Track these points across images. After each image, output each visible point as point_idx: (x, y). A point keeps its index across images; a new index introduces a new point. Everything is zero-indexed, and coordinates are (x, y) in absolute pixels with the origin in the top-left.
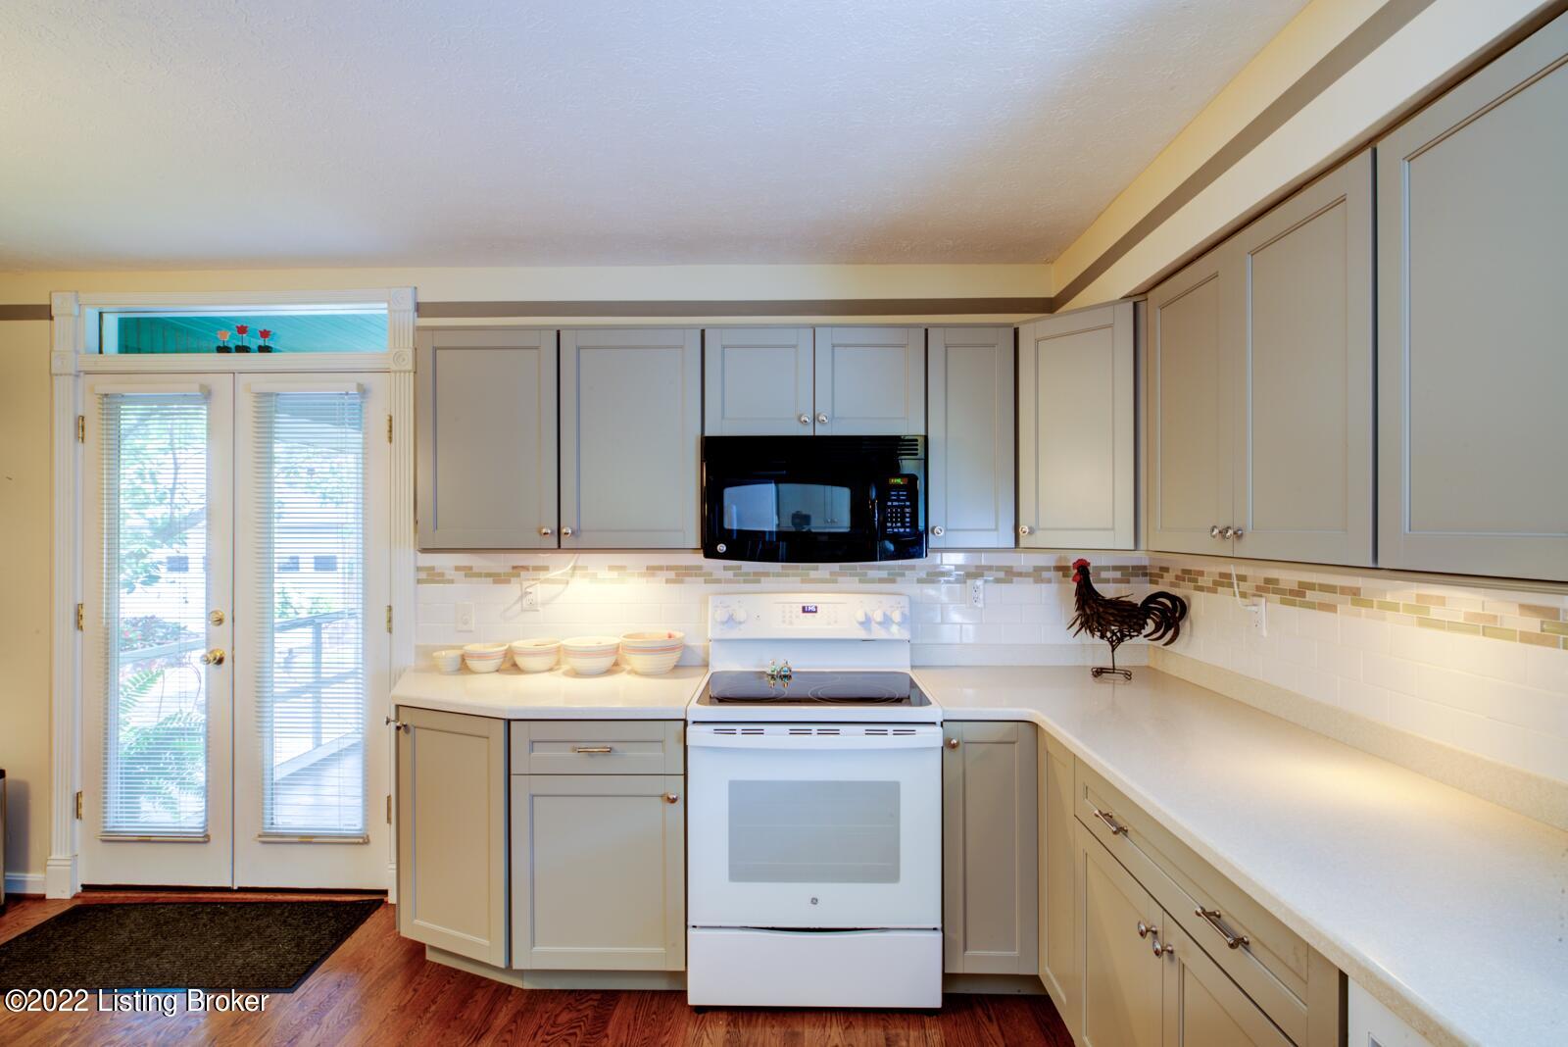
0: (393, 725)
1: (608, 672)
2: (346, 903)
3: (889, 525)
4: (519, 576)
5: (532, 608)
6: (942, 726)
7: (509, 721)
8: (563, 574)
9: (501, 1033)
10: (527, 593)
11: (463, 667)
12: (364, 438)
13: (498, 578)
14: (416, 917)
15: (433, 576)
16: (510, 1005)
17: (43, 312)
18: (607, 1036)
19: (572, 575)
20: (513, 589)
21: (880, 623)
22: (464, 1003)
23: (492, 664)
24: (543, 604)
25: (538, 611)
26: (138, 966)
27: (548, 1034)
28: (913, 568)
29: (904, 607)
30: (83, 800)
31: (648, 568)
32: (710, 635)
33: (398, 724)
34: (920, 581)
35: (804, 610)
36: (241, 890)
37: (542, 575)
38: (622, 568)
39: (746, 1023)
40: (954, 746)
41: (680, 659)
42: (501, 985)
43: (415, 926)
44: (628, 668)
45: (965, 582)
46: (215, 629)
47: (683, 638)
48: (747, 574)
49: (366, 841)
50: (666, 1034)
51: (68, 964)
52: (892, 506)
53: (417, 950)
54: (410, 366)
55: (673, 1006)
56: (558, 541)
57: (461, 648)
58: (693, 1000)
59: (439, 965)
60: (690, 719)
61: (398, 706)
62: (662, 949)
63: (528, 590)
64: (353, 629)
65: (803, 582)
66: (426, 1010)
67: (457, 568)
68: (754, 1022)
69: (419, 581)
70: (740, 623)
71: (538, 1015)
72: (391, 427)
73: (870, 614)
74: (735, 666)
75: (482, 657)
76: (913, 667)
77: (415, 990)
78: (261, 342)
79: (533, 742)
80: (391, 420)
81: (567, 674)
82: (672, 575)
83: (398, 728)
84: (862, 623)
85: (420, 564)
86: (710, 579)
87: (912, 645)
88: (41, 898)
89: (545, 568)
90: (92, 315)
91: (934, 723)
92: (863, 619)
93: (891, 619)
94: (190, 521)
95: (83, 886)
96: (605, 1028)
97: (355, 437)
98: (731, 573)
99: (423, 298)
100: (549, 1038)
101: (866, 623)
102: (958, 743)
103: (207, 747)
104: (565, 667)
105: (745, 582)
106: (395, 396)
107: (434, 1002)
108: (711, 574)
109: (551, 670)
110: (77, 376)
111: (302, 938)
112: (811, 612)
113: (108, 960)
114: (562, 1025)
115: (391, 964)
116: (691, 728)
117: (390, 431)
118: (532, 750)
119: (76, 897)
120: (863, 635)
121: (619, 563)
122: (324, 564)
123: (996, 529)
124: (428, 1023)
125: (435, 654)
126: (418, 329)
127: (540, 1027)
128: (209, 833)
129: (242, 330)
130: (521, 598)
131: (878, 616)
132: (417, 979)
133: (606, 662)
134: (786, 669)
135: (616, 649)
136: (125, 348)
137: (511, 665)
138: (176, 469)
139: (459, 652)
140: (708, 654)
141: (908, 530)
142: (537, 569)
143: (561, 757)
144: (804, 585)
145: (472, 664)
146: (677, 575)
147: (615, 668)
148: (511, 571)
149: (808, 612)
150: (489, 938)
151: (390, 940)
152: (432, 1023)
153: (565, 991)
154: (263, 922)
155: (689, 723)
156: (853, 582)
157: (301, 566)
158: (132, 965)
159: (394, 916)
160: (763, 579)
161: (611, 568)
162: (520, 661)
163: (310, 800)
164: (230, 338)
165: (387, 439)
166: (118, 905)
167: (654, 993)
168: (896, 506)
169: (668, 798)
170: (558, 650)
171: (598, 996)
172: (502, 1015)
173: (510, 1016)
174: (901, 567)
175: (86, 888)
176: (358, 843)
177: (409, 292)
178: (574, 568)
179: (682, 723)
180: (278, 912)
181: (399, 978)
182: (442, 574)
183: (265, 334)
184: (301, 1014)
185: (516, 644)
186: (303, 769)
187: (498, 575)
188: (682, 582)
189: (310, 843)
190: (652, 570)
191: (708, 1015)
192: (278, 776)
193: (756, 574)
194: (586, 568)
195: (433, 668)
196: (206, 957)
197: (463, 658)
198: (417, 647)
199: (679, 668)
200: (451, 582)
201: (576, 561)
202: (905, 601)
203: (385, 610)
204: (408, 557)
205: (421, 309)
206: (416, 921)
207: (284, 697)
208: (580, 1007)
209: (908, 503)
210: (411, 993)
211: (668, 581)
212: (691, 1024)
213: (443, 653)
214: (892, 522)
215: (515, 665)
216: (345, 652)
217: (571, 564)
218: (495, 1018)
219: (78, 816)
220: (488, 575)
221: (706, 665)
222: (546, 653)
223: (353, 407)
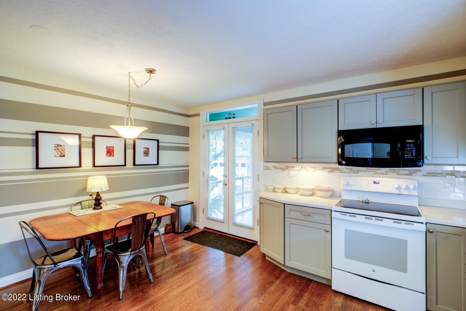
0: (259, 202)
1: (311, 196)
2: (249, 242)
3: (406, 156)
4: (287, 169)
5: (291, 177)
6: (426, 224)
7: (284, 204)
8: (299, 169)
9: (282, 279)
10: (289, 173)
11: (274, 190)
12: (253, 135)
13: (282, 169)
14: (264, 248)
15: (267, 168)
16: (285, 274)
17: (198, 115)
18: (309, 289)
19: (301, 169)
20: (286, 172)
21: (405, 189)
22: (274, 270)
23: (281, 190)
24: (294, 176)
25: (292, 178)
26: (214, 244)
27: (294, 283)
28: (420, 171)
29: (415, 184)
30: (204, 210)
31: (322, 168)
32: (341, 188)
33: (260, 202)
34: (423, 175)
35: (374, 183)
36: (230, 234)
37: (293, 169)
38: (315, 168)
39: (350, 299)
40: (431, 232)
41: (332, 194)
42: (282, 269)
43: (264, 250)
44: (317, 195)
45: (445, 177)
46: (225, 178)
47: (333, 188)
48: (355, 171)
49: (253, 229)
50: (325, 294)
51: (203, 240)
52: (407, 149)
53: (264, 256)
54: (262, 118)
55: (328, 289)
56: (297, 160)
57: (274, 186)
58: (333, 288)
59: (269, 261)
60: (333, 210)
61: (260, 198)
62: (324, 272)
63: (290, 172)
64: (250, 180)
65: (374, 174)
66: (266, 269)
67: (273, 166)
68: (352, 301)
69: (264, 169)
70: (351, 185)
71: (291, 279)
72: (258, 133)
73: (400, 185)
74: (350, 198)
75: (279, 188)
76: (419, 205)
77: (264, 264)
78: (233, 116)
79: (290, 210)
80: (258, 131)
81: (300, 195)
82: (330, 170)
83: (260, 203)
84: (397, 188)
85: (265, 165)
86: (341, 172)
87: (419, 198)
88: (198, 228)
89: (294, 167)
90: (205, 114)
91: (423, 223)
92: (397, 187)
93: (409, 188)
94: (219, 155)
95: (204, 227)
96: (308, 287)
97: (251, 135)
98: (349, 170)
99: (266, 101)
100: (294, 284)
101: (399, 188)
102: (433, 231)
103: (224, 204)
104: (299, 193)
105: (353, 173)
106: (259, 126)
107: (267, 268)
108: (342, 170)
109: (295, 193)
110: (203, 127)
111: (241, 247)
112: (377, 183)
113: (209, 241)
114: (296, 282)
115: (259, 257)
116: (333, 212)
117: (258, 134)
118: (290, 212)
119: (203, 229)
120: (397, 192)
121: (314, 166)
122: (243, 165)
123: (457, 157)
124: (266, 272)
125: (268, 187)
126: (264, 110)
127: (292, 281)
128: (224, 221)
129: (230, 114)
130: (288, 175)
131: (404, 186)
132: (264, 262)
133: (311, 193)
134: (367, 200)
135: (313, 189)
136: (210, 120)
137: (285, 191)
138: (216, 143)
139: (273, 187)
140: (341, 194)
141: (414, 157)
142: (292, 167)
143: (297, 215)
144: (374, 175)
145: (276, 190)
146: (331, 170)
147: (313, 195)
148: (285, 167)
149: (376, 183)
150: (280, 256)
151: (258, 252)
152: (267, 272)
153: (298, 275)
154: (234, 242)
155: (333, 211)
156: (395, 175)
157: (238, 166)
158: (213, 243)
159: (259, 248)
160: (360, 172)
161: (312, 167)
162: (288, 190)
163: (241, 219)
164: (228, 116)
165: (257, 136)
166: (210, 232)
167: (322, 284)
168: (409, 149)
169: (326, 231)
170: (297, 189)
171: (307, 279)
172: (283, 275)
173: (284, 276)
174: (414, 170)
175: (205, 228)
176: (252, 229)
177: (262, 100)
178: (302, 167)
179: (330, 211)
180: (236, 240)
181: (260, 261)
182: (270, 168)
183: (234, 114)
184: (241, 262)
185: (287, 186)
186: (240, 212)
187: (282, 168)
188: (333, 172)
189: (242, 227)
190: (324, 168)
191: (338, 294)
192: (237, 212)
193: (357, 171)
194: (305, 167)
195: (267, 190)
196: (224, 246)
197: (274, 188)
198: (264, 185)
199: (331, 197)
200: (272, 170)
201: (302, 165)
202: (416, 182)
203: (257, 175)
204: (262, 164)
205: (265, 104)
206: (264, 249)
207: (238, 195)
208: (302, 280)
209: (414, 148)
210: (263, 265)
211: (328, 172)
212: (332, 294)
213: (270, 187)
214: (407, 154)
215: (286, 191)
216: (248, 185)
217: (301, 166)
218: (281, 276)
219: (204, 213)
220: (280, 168)
221: (340, 197)
222: (294, 189)
223: (250, 129)
